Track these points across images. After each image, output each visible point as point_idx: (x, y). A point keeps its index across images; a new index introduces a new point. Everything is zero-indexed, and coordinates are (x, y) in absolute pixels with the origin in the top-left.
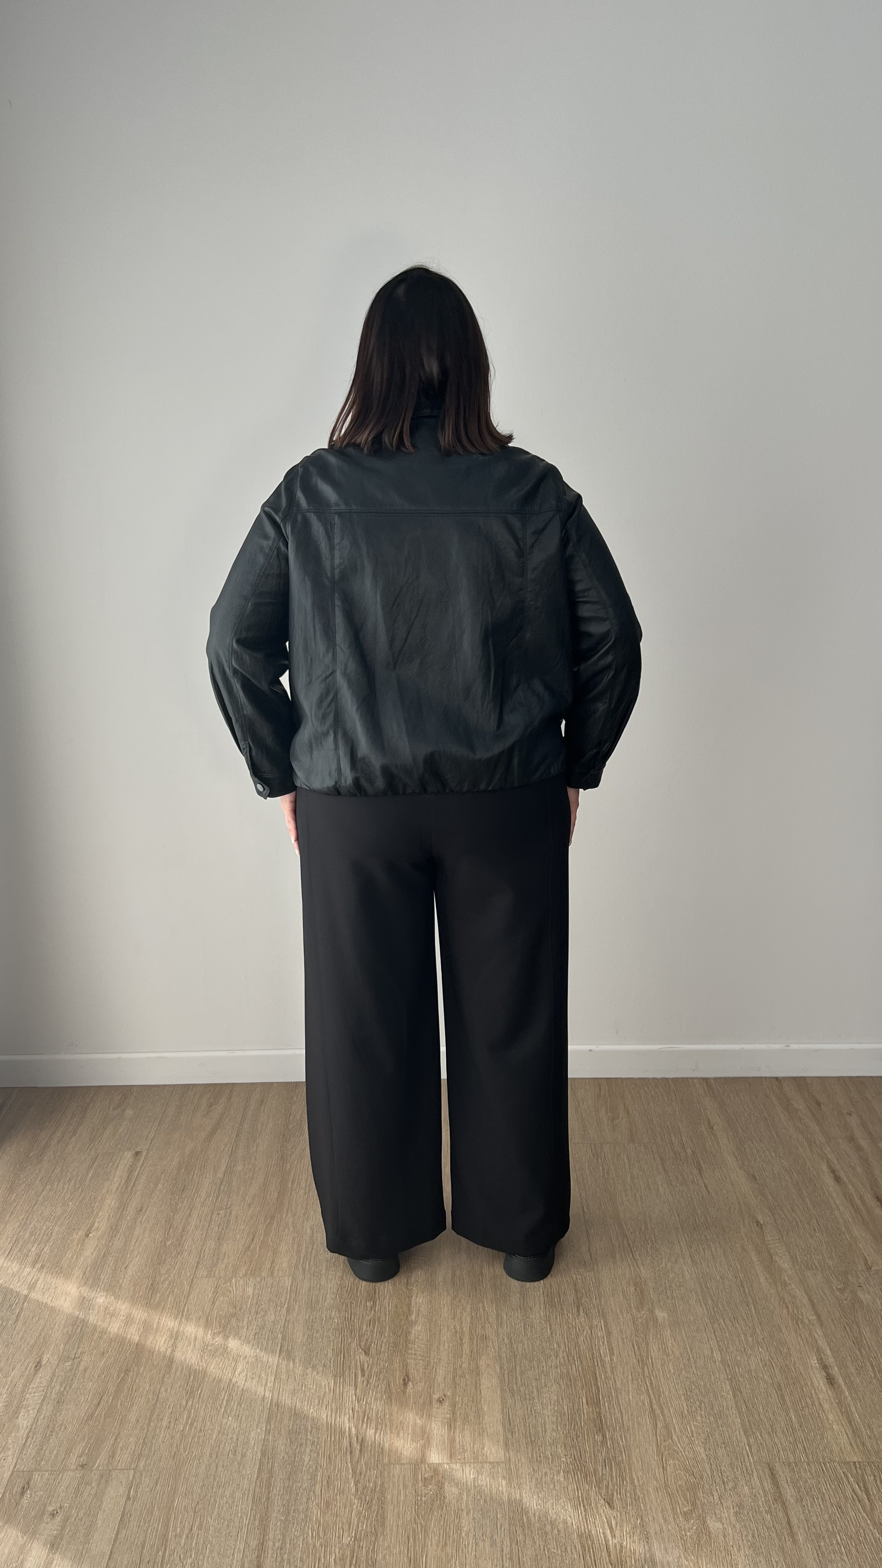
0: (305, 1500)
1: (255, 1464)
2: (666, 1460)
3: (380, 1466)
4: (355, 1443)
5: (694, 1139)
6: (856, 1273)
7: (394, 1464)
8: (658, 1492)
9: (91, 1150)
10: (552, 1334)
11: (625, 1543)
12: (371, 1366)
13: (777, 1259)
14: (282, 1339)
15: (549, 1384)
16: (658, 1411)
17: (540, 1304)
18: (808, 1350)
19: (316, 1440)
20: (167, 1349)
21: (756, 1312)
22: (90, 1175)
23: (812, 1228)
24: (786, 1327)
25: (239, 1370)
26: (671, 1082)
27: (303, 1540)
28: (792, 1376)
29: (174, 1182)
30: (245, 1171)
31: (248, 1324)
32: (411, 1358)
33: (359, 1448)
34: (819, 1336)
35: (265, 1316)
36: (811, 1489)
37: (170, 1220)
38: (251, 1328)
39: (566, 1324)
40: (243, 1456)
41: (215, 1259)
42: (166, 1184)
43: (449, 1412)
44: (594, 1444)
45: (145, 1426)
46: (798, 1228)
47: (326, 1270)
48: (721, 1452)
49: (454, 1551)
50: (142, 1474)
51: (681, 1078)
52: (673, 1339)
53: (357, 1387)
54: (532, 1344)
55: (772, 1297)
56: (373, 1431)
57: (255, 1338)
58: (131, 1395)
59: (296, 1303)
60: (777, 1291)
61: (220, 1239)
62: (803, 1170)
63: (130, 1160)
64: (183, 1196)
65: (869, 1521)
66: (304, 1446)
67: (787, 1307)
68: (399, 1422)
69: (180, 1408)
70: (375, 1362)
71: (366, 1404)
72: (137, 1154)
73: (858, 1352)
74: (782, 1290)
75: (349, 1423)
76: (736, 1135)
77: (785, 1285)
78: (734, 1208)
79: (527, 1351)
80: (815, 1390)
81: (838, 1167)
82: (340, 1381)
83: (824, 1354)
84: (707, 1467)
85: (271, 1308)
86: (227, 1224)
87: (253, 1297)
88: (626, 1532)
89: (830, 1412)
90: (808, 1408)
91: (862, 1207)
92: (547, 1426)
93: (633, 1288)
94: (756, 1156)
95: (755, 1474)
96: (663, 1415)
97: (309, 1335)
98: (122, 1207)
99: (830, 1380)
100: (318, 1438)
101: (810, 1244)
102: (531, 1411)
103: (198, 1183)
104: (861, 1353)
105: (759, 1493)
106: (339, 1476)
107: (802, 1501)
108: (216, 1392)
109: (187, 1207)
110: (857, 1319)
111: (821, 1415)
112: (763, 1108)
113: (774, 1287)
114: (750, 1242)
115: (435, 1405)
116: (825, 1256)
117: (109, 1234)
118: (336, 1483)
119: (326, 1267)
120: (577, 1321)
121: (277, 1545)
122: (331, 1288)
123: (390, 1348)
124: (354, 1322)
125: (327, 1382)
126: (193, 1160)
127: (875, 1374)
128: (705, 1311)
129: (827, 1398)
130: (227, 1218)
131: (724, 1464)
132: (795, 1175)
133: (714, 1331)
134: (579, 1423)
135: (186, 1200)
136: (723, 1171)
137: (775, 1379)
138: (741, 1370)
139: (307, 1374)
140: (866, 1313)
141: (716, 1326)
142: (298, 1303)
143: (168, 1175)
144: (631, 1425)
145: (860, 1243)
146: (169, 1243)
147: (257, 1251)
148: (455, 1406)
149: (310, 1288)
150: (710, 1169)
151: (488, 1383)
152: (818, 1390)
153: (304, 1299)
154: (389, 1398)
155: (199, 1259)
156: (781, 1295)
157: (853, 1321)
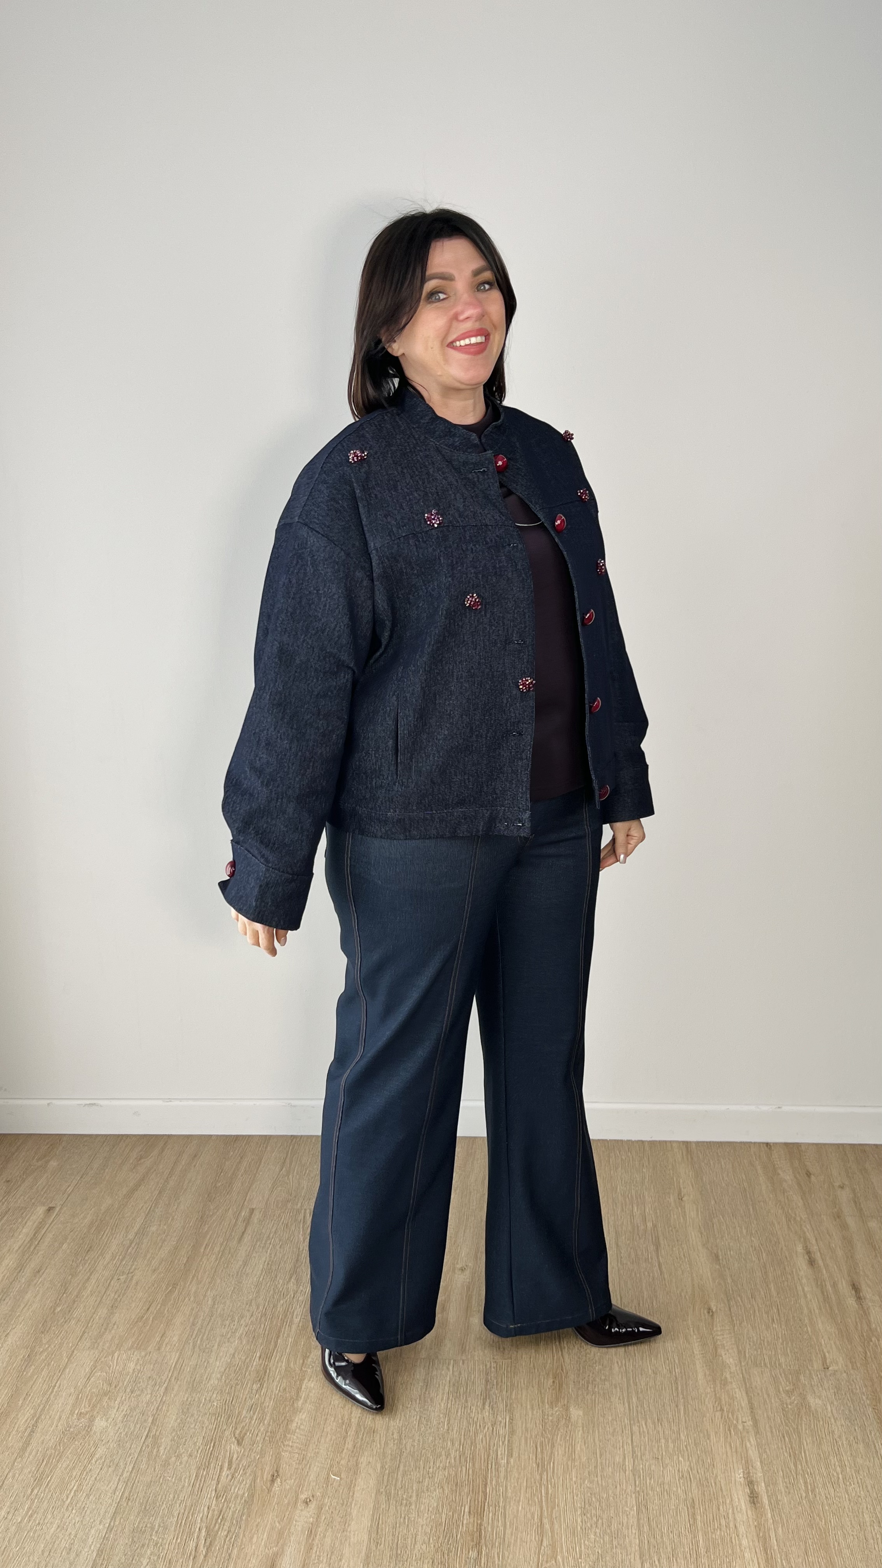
4: (202, 1547)
5: (658, 1211)
6: (810, 1374)
9: (3, 1203)
10: (448, 1430)
12: (241, 1458)
13: (723, 1353)
14: (152, 1422)
15: (432, 1488)
16: (547, 1526)
17: (443, 1393)
18: (734, 1461)
19: (161, 1540)
20: (26, 1430)
21: (685, 1414)
23: (770, 1317)
24: (716, 1433)
25: (97, 1456)
26: (646, 1145)
28: (710, 1491)
29: (81, 1242)
30: (158, 1232)
31: (119, 1405)
32: (287, 1451)
33: (204, 1552)
34: (751, 1446)
35: (140, 1395)
37: (65, 1285)
38: (122, 1408)
39: (467, 1419)
40: (77, 1556)
41: (103, 1330)
42: (72, 1244)
43: (313, 1515)
44: (466, 1561)
46: (754, 1317)
47: (218, 1345)
51: (659, 1141)
52: (583, 1441)
53: (219, 1482)
54: (423, 1440)
55: (707, 1397)
56: (226, 1533)
57: (123, 1420)
59: (176, 1382)
60: (715, 1391)
61: (113, 1307)
62: (774, 1251)
63: (41, 1216)
64: (87, 1258)
67: (722, 1410)
68: (255, 1525)
69: (24, 1497)
70: (246, 1455)
71: (224, 1502)
72: (50, 1209)
73: (792, 1467)
74: (721, 1390)
75: (200, 1526)
76: (707, 1208)
77: (725, 1383)
78: (687, 1292)
79: (416, 1447)
80: (733, 1511)
81: (814, 1247)
82: (203, 1474)
83: (752, 1467)
85: (149, 1386)
86: (125, 1290)
87: (133, 1373)
89: (745, 1536)
90: (721, 1530)
91: (833, 1296)
92: (419, 1537)
93: (552, 1381)
94: (724, 1233)
96: (552, 1531)
97: (181, 1420)
98: (20, 1267)
99: (754, 1498)
100: (163, 1539)
101: (764, 1337)
102: (405, 1519)
103: (106, 1244)
104: (796, 1466)
108: (66, 1481)
109: (88, 1269)
110: (800, 1427)
111: (734, 1539)
112: (744, 1177)
113: (712, 1386)
114: (696, 1332)
115: (300, 1505)
116: (779, 1351)
119: (219, 1343)
120: (480, 1415)
122: (218, 1367)
123: (266, 1438)
124: (234, 1406)
125: (189, 1474)
126: (107, 1218)
127: (807, 1492)
128: (627, 1411)
129: (745, 1517)
130: (126, 1285)
132: (764, 1255)
133: (631, 1432)
134: (455, 1536)
135: (89, 1262)
136: (683, 1250)
137: (690, 1494)
138: (652, 1482)
139: (169, 1464)
140: (812, 1421)
141: (635, 1428)
142: (179, 1382)
143: (76, 1234)
144: (513, 1541)
145: (823, 1337)
146: (59, 1309)
147: (150, 1322)
148: (322, 1509)
149: (196, 1365)
150: (669, 1245)
151: (364, 1484)
152: (737, 1509)
153: (186, 1380)
154: (252, 1496)
155: (86, 1328)
156: (718, 1395)
157: (794, 1429)
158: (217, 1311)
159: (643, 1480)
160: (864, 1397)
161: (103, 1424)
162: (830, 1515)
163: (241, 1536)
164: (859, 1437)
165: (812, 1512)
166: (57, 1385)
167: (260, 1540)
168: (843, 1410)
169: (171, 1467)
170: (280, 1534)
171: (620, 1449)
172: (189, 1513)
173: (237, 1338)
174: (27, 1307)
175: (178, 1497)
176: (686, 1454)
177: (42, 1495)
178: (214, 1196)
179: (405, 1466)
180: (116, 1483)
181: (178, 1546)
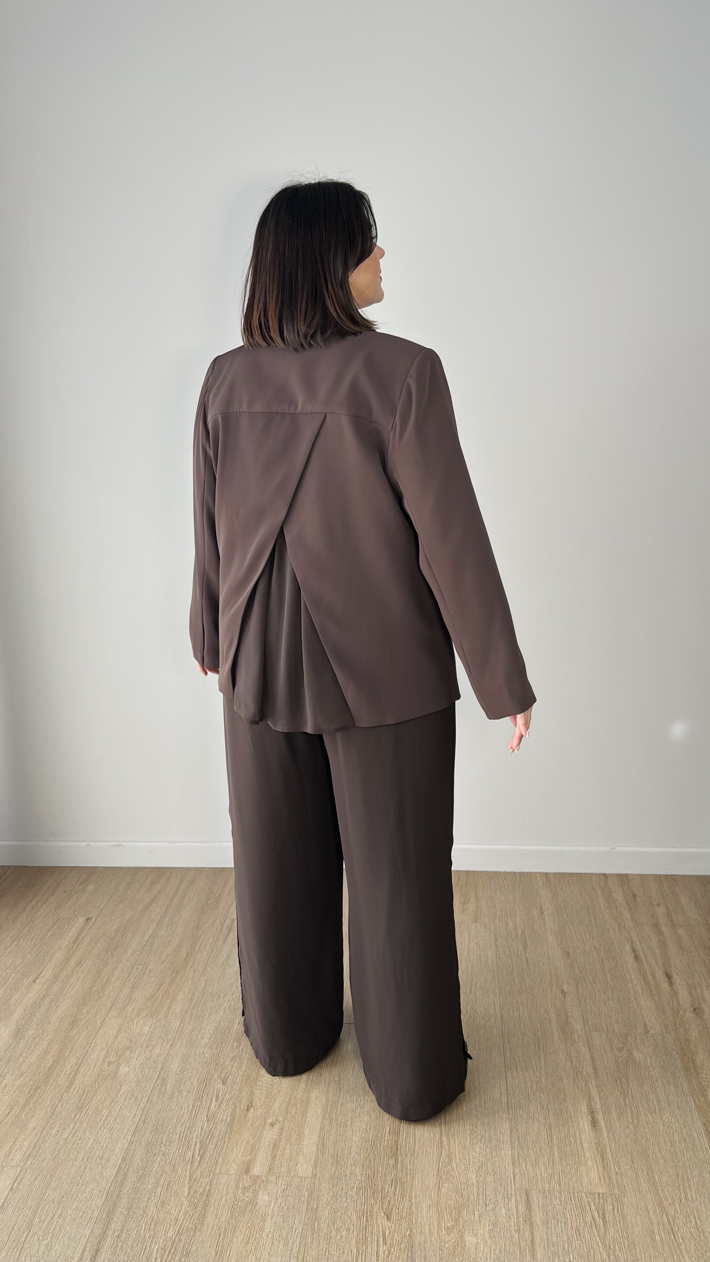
0: (146, 1199)
1: (115, 1167)
2: (442, 1183)
3: (211, 1175)
4: (197, 1155)
5: (526, 921)
6: (636, 1035)
7: (223, 1174)
8: (430, 1208)
9: (55, 915)
11: (393, 1250)
12: (225, 1094)
13: (572, 1021)
14: (162, 1068)
15: (362, 1115)
16: (445, 1142)
18: (580, 1097)
19: (167, 1151)
20: (71, 1073)
21: (545, 1064)
22: (49, 934)
23: (606, 996)
24: (567, 1077)
25: (122, 1092)
26: (517, 875)
27: (137, 1231)
28: (563, 1118)
29: (111, 942)
30: (166, 935)
31: (138, 1056)
32: (258, 1089)
33: (198, 1159)
34: (593, 1086)
35: (152, 1049)
36: (557, 1214)
37: (99, 972)
38: (140, 1058)
40: (108, 1161)
41: (126, 1003)
42: (104, 944)
43: (277, 1134)
44: (387, 1166)
45: (39, 1133)
46: (595, 996)
47: (209, 1015)
48: (488, 1179)
49: (253, 1248)
50: (26, 1171)
51: (527, 873)
53: (209, 1110)
55: (560, 1052)
56: (214, 1146)
57: (141, 1066)
58: (35, 1107)
60: (566, 1048)
61: (134, 988)
62: (609, 950)
63: (82, 924)
64: (114, 953)
65: (600, 1244)
66: (156, 1155)
67: (571, 1061)
68: (235, 1140)
69: (69, 1120)
70: (229, 1091)
71: (213, 1124)
72: (88, 919)
73: (622, 1101)
75: (196, 1139)
76: (561, 919)
77: (573, 1042)
78: (546, 979)
80: (579, 1131)
81: (639, 948)
82: (198, 1104)
83: (593, 1101)
84: (475, 1190)
85: (159, 1043)
86: (142, 976)
87: (147, 1034)
88: (396, 1241)
89: (588, 1150)
90: (570, 1145)
91: (652, 982)
92: (353, 1149)
94: (573, 937)
95: (514, 1198)
96: (449, 1145)
97: (182, 1067)
98: (67, 960)
99: (594, 1123)
100: (169, 1150)
101: (602, 1010)
102: (343, 1136)
103: (128, 943)
104: (625, 1102)
105: (513, 1215)
106: (177, 1182)
107: (547, 1224)
108: (99, 1109)
109: (115, 962)
110: (627, 1074)
111: (579, 1152)
112: (588, 898)
113: (564, 1044)
114: (553, 1007)
115: (267, 1127)
116: (613, 1020)
117: (51, 980)
118: (174, 1187)
119: (210, 1012)
121: (116, 1234)
122: (209, 1030)
123: (243, 1080)
124: (220, 1057)
125: (187, 1105)
126: (128, 926)
127: (633, 1120)
129: (588, 1136)
130: (143, 972)
131: (489, 1189)
132: (602, 953)
133: (506, 1076)
134: (379, 1148)
135: (116, 956)
136: (544, 949)
137: (548, 1120)
138: (521, 1110)
139: (173, 1098)
140: (637, 1069)
141: (509, 1074)
142: (180, 1040)
143: (107, 936)
144: (420, 1152)
145: (644, 1010)
146: (95, 989)
147: (160, 998)
148: (283, 1129)
149: (193, 1029)
150: (533, 946)
151: (314, 1111)
152: (582, 1131)
153: (186, 1038)
154: (233, 1120)
155: (114, 1002)
156: (568, 1051)
157: (624, 1076)
158: (208, 991)
159: (515, 1110)
160: (674, 1053)
161: (126, 1069)
162: (649, 1135)
163: (225, 1149)
164: (670, 1081)
165: (636, 1133)
166: (94, 1042)
167: (238, 1151)
168: (659, 1062)
169: (175, 1099)
170: (253, 1147)
171: (498, 1088)
172: (188, 1132)
173: (222, 1010)
174: (71, 988)
175: (180, 1121)
176: (546, 1092)
177: (83, 1118)
178: (206, 911)
179: (343, 1099)
180: (135, 1110)
181: (180, 1154)
